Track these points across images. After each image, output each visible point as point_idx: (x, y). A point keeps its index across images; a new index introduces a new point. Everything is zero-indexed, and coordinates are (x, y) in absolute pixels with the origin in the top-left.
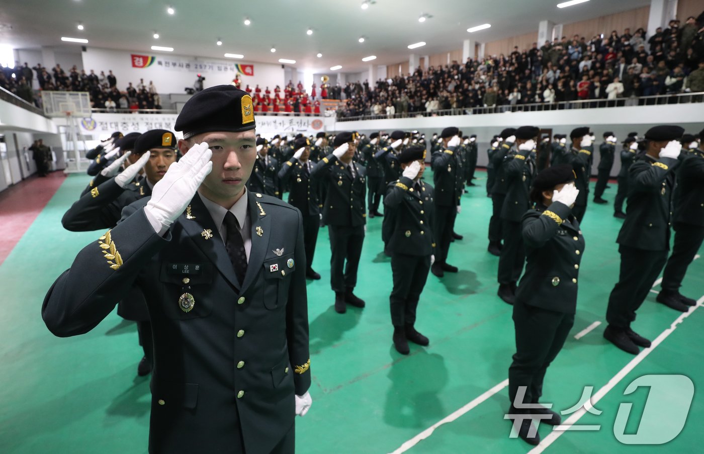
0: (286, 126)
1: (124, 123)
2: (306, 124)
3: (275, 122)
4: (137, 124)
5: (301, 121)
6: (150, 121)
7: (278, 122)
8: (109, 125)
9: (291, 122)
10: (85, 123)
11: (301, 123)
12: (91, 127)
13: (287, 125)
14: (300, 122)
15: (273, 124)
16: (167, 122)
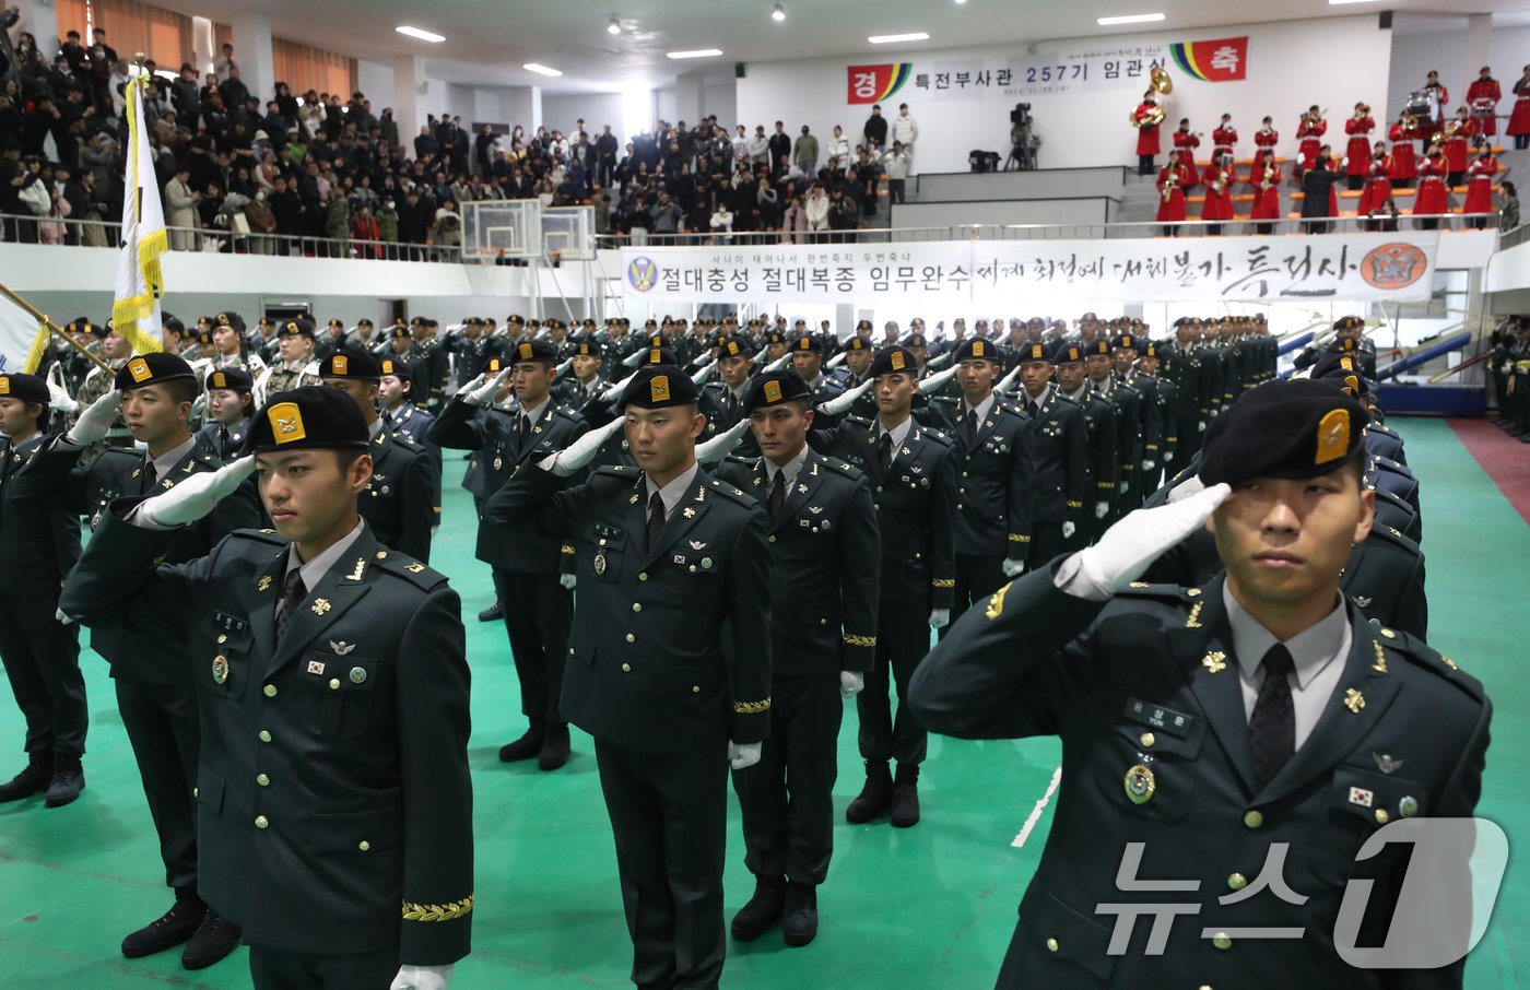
0: (1228, 278)
1: (716, 272)
2: (1335, 266)
3: (1184, 259)
4: (746, 273)
5: (1308, 250)
6: (775, 265)
7: (1196, 259)
8: (682, 275)
9: (1257, 258)
10: (635, 271)
11: (1307, 261)
12: (647, 283)
13: (1240, 269)
14: (1301, 256)
15: (1172, 266)
16: (820, 267)
